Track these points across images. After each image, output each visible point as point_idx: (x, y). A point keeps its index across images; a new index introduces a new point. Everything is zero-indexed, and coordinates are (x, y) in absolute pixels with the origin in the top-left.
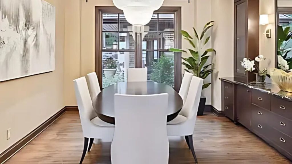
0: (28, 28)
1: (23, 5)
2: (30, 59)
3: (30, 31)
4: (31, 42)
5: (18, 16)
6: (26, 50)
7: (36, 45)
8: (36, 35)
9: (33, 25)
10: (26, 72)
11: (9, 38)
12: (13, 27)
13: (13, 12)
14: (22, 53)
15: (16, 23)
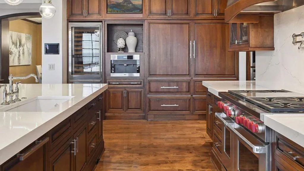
0: (20, 47)
1: (18, 38)
2: (21, 59)
3: (21, 48)
4: (21, 52)
5: (17, 43)
6: (19, 55)
7: (23, 53)
8: (23, 49)
9: (22, 45)
10: (20, 64)
11: (14, 51)
12: (15, 47)
13: (15, 42)
14: (18, 56)
15: (16, 45)
